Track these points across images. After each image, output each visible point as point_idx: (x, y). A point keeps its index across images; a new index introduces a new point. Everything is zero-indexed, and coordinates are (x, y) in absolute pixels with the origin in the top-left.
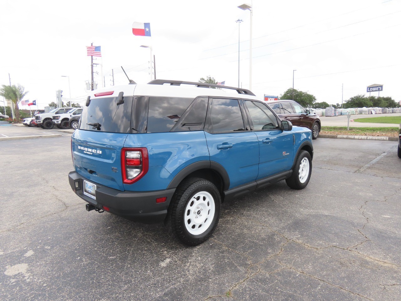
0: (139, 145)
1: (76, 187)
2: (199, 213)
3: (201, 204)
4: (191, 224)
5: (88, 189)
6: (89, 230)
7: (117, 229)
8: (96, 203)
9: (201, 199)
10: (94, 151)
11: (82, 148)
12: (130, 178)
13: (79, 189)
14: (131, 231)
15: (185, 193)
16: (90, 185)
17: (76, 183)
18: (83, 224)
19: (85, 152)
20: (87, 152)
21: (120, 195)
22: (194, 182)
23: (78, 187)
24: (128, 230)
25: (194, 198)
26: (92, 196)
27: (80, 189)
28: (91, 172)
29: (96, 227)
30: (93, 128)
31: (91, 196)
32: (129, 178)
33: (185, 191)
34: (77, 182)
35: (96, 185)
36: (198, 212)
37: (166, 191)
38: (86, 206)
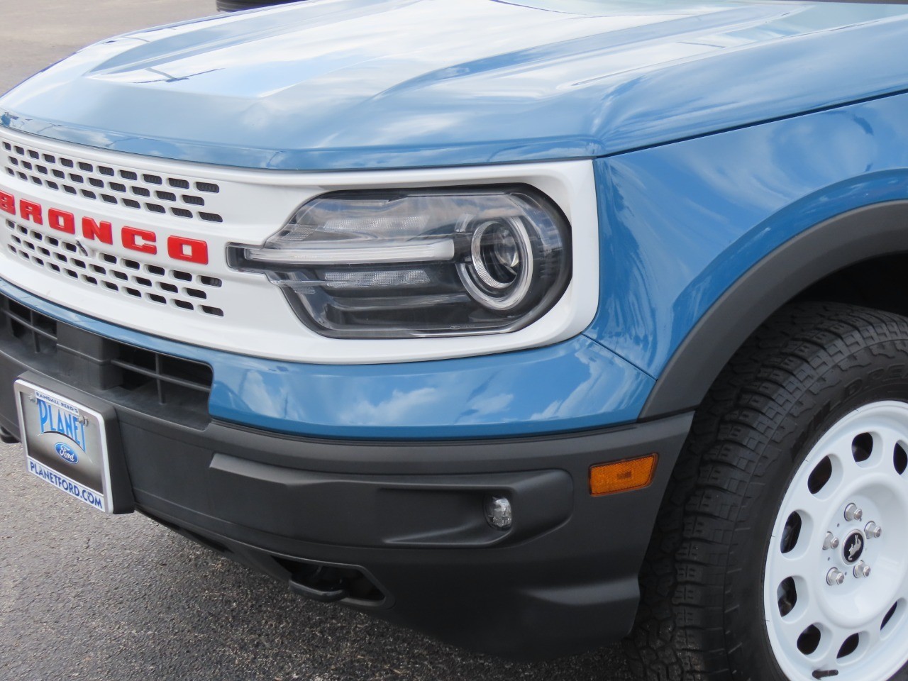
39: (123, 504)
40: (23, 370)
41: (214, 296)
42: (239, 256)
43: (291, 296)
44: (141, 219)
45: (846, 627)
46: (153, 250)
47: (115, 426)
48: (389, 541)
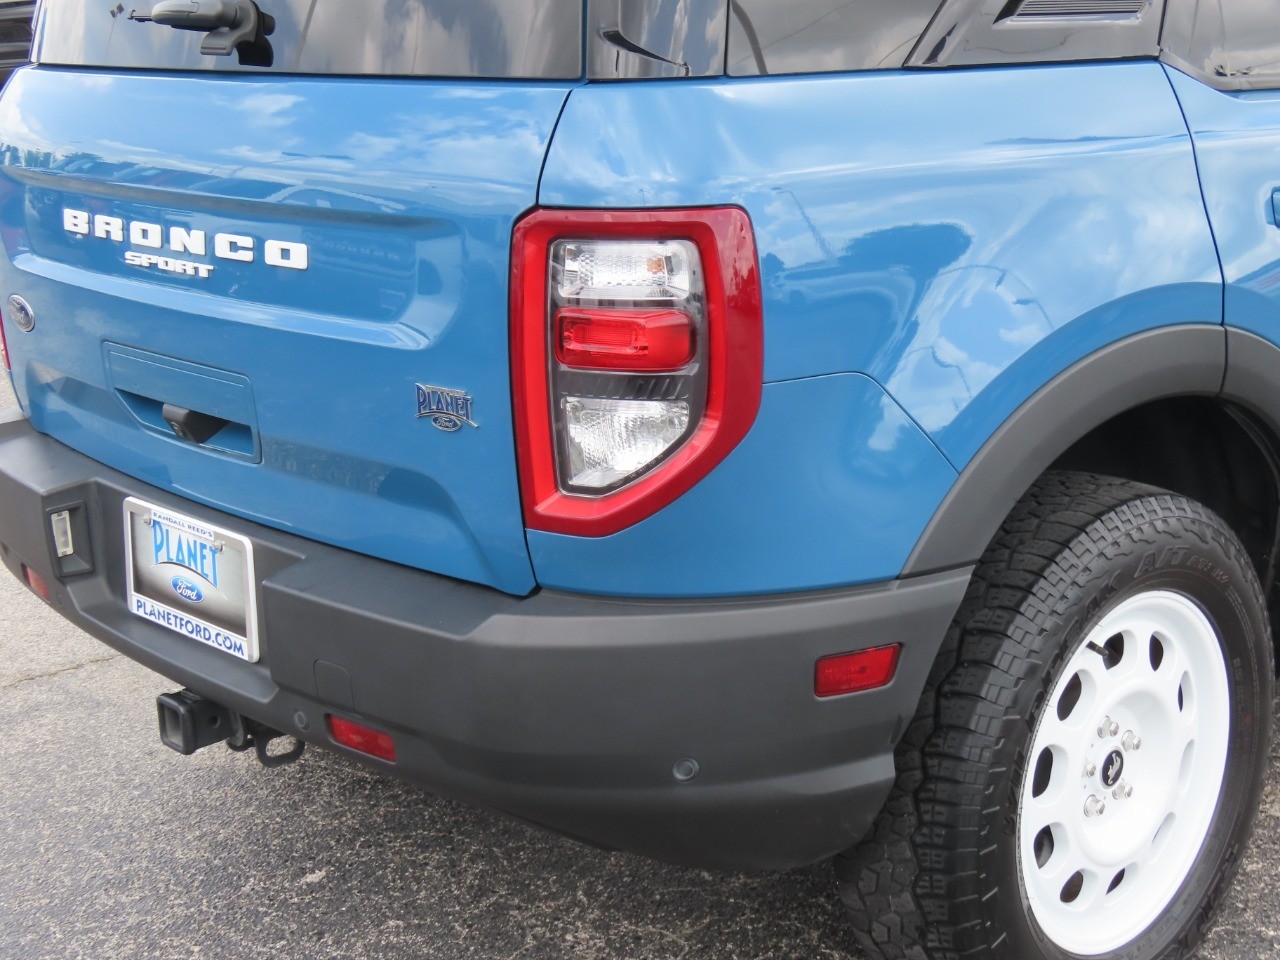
0: (662, 187)
1: (61, 551)
2: (1111, 769)
3: (1139, 701)
4: (1059, 869)
5: (166, 574)
6: (161, 899)
7: (380, 885)
8: (257, 693)
9: (1137, 652)
10: (234, 247)
11: (109, 226)
12: (588, 478)
13: (85, 566)
14: (500, 910)
15: (1030, 605)
16: (188, 537)
17: (54, 517)
18: (98, 846)
19: (131, 258)
20: (160, 262)
21: (503, 629)
22: (1098, 516)
23: (70, 550)
24: (477, 898)
25: (1092, 646)
26: (214, 629)
27: (90, 574)
28: (201, 427)
29: (212, 870)
30: (206, 51)
31: (198, 631)
32: (575, 482)
33: (1028, 590)
34: (66, 514)
35: (247, 542)
36: (1109, 762)
37: (896, 591)
38: (162, 707)
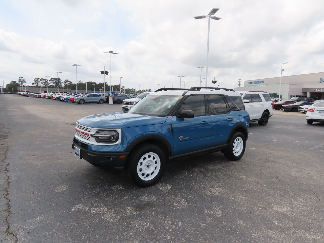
39: (81, 158)
40: (75, 145)
41: (90, 139)
42: (92, 135)
43: (96, 139)
44: (85, 132)
45: (147, 174)
46: (85, 134)
47: (81, 150)
48: (101, 161)
